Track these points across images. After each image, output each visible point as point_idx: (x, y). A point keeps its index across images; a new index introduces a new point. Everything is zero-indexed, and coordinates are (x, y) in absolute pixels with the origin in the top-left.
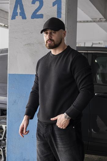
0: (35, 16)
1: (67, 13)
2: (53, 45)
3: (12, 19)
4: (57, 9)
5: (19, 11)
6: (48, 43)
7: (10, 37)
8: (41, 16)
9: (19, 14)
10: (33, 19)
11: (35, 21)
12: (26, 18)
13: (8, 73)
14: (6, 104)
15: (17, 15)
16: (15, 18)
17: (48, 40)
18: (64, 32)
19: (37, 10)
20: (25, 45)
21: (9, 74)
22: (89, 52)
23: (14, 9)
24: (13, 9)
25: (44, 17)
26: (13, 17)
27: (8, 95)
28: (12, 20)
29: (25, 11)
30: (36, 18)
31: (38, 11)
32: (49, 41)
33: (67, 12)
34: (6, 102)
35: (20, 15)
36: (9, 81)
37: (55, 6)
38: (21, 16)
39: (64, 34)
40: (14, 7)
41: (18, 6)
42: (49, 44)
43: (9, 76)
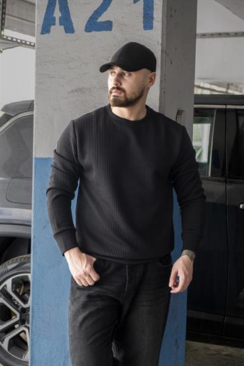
0: (94, 25)
1: (165, 18)
2: (123, 99)
3: (42, 33)
4: (144, 9)
5: (57, 14)
6: (113, 94)
7: (37, 74)
8: (108, 26)
9: (57, 21)
10: (90, 31)
11: (94, 37)
12: (73, 31)
13: (34, 157)
14: (31, 226)
15: (55, 24)
16: (48, 31)
17: (114, 88)
18: (151, 74)
19: (98, 13)
20: (73, 91)
21: (36, 158)
22: (229, 107)
23: (47, 10)
24: (45, 11)
25: (113, 28)
26: (46, 29)
27: (33, 206)
28: (42, 35)
29: (71, 13)
30: (96, 30)
31: (100, 15)
32: (114, 90)
33: (167, 16)
34: (30, 222)
35: (61, 25)
36: (35, 173)
37: (138, 3)
38: (63, 27)
39: (151, 79)
40: (48, 6)
41: (55, 4)
42: (114, 96)
43: (36, 164)
